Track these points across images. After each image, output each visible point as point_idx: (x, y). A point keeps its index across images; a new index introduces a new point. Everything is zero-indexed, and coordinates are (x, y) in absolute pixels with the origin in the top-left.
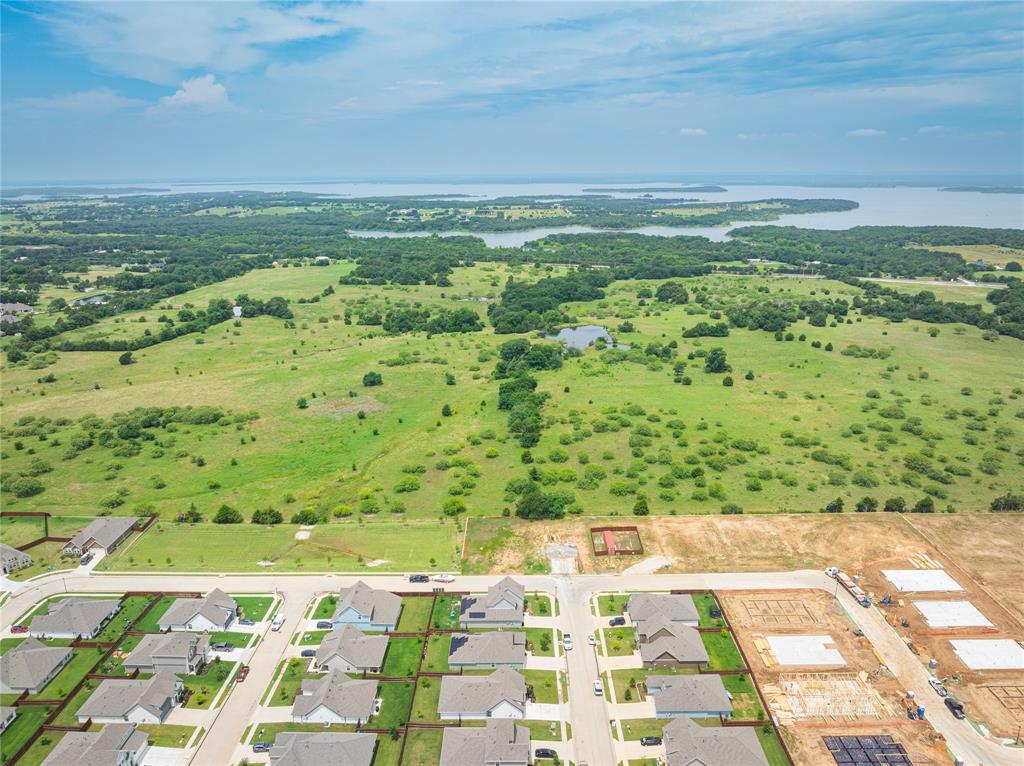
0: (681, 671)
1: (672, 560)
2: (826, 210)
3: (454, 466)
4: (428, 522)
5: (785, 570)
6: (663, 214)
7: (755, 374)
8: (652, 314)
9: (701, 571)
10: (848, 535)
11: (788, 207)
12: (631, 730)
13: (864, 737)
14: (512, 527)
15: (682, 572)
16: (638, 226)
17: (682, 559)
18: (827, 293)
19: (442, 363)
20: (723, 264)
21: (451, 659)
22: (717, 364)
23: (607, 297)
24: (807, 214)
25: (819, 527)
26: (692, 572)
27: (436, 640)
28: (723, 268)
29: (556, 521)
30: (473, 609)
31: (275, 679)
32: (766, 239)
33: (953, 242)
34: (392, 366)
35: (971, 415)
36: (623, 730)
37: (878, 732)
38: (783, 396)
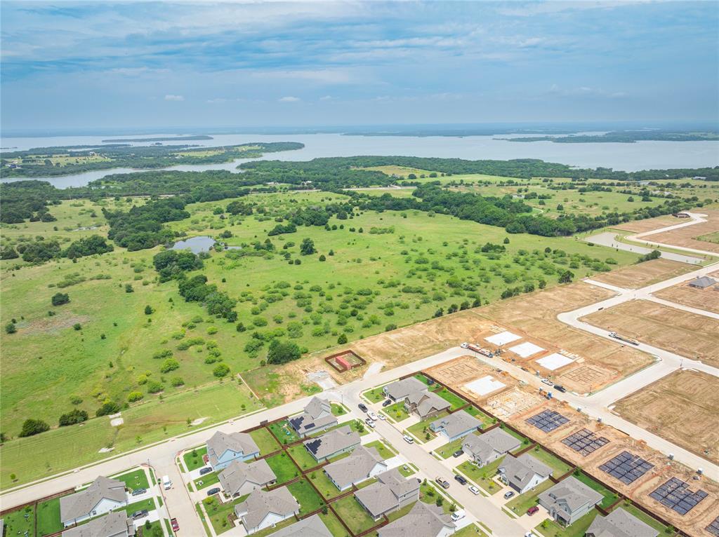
0: (440, 415)
1: (384, 363)
2: (287, 149)
3: (191, 345)
4: (209, 385)
5: (442, 351)
6: (183, 156)
7: (334, 251)
8: (235, 223)
9: (403, 364)
10: (455, 326)
11: (264, 148)
12: (444, 452)
13: (540, 414)
14: (274, 371)
15: (394, 367)
16: (169, 166)
17: (388, 361)
18: (330, 200)
19: (107, 278)
20: (254, 187)
21: (318, 456)
22: (308, 249)
23: (191, 216)
24: (277, 152)
25: (440, 325)
26: (399, 366)
27: (292, 451)
28: (255, 190)
29: (298, 360)
30: (304, 423)
31: (203, 517)
32: (266, 169)
33: (374, 165)
34: (63, 287)
35: (456, 256)
36: (440, 455)
37: (542, 410)
38: (359, 261)
